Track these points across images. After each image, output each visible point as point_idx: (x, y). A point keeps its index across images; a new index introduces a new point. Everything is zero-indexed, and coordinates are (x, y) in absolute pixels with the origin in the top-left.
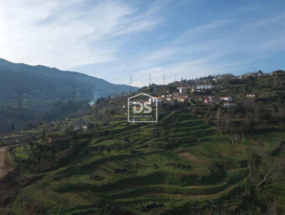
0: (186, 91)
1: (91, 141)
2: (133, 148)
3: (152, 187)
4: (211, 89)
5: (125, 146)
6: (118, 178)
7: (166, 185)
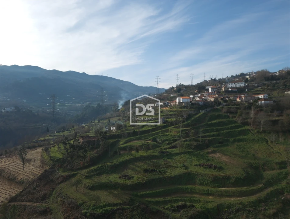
0: (216, 90)
1: (119, 141)
2: (161, 149)
3: (182, 188)
4: (244, 87)
5: (153, 146)
6: (147, 178)
7: (196, 186)
